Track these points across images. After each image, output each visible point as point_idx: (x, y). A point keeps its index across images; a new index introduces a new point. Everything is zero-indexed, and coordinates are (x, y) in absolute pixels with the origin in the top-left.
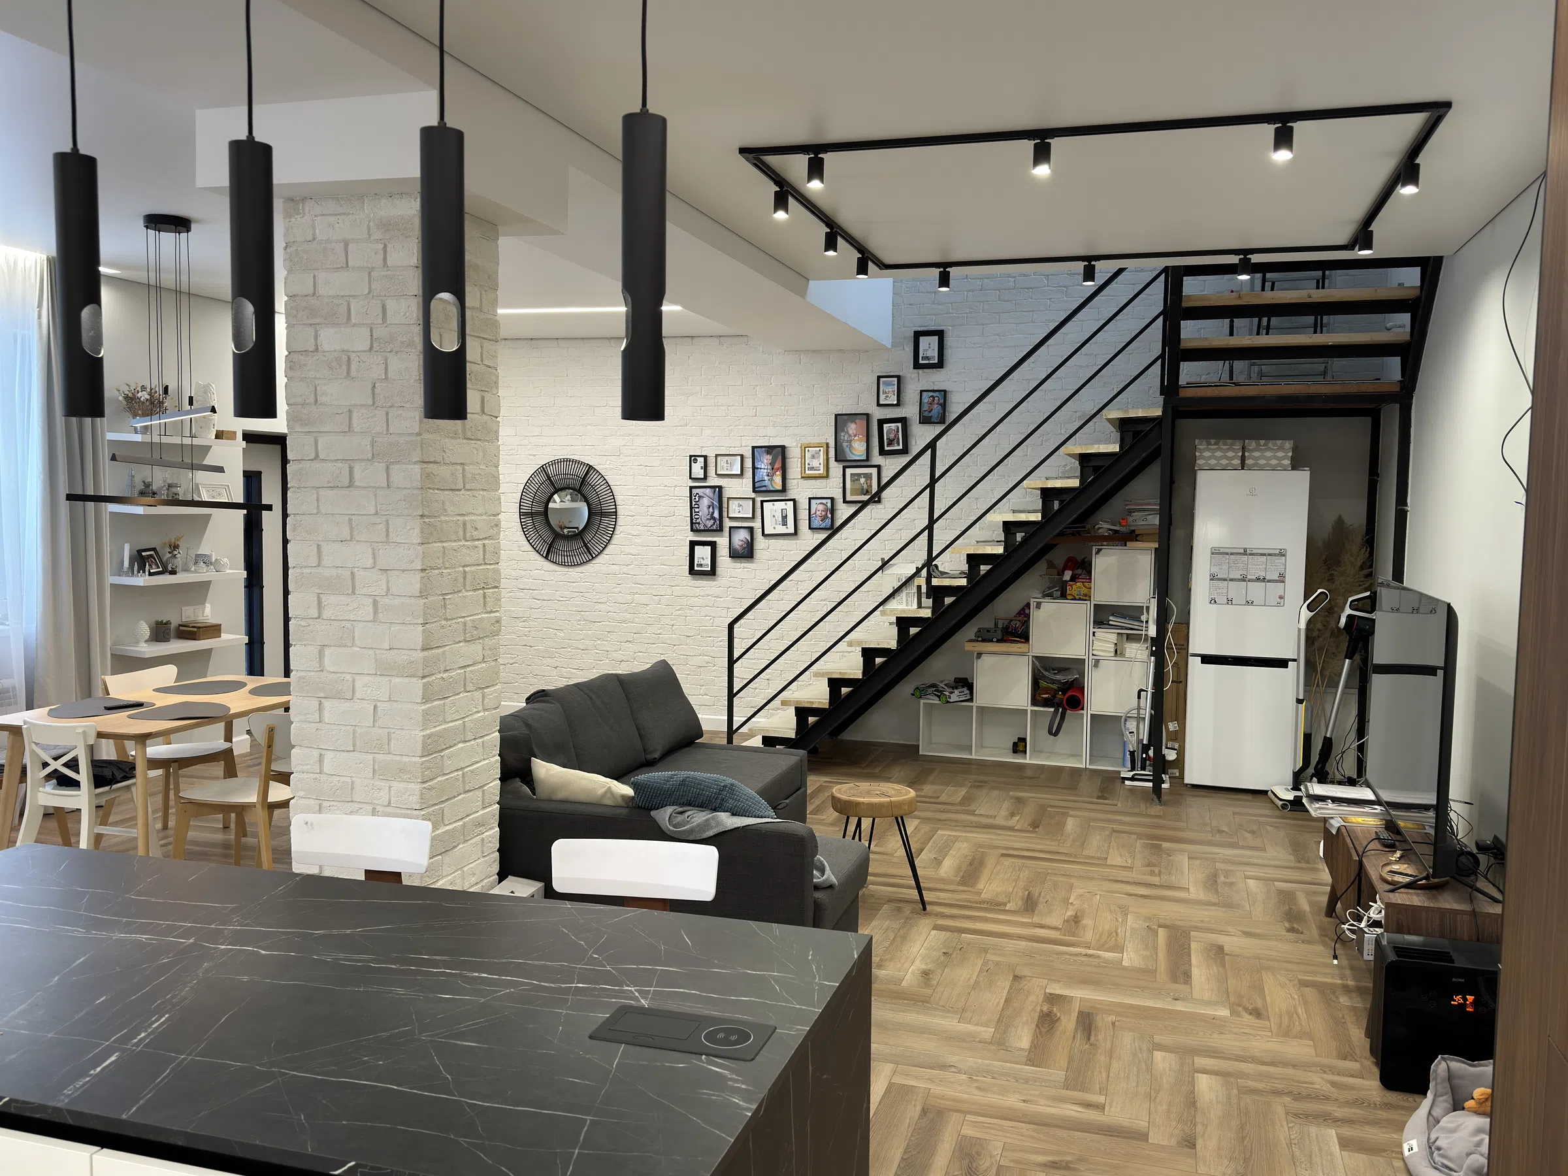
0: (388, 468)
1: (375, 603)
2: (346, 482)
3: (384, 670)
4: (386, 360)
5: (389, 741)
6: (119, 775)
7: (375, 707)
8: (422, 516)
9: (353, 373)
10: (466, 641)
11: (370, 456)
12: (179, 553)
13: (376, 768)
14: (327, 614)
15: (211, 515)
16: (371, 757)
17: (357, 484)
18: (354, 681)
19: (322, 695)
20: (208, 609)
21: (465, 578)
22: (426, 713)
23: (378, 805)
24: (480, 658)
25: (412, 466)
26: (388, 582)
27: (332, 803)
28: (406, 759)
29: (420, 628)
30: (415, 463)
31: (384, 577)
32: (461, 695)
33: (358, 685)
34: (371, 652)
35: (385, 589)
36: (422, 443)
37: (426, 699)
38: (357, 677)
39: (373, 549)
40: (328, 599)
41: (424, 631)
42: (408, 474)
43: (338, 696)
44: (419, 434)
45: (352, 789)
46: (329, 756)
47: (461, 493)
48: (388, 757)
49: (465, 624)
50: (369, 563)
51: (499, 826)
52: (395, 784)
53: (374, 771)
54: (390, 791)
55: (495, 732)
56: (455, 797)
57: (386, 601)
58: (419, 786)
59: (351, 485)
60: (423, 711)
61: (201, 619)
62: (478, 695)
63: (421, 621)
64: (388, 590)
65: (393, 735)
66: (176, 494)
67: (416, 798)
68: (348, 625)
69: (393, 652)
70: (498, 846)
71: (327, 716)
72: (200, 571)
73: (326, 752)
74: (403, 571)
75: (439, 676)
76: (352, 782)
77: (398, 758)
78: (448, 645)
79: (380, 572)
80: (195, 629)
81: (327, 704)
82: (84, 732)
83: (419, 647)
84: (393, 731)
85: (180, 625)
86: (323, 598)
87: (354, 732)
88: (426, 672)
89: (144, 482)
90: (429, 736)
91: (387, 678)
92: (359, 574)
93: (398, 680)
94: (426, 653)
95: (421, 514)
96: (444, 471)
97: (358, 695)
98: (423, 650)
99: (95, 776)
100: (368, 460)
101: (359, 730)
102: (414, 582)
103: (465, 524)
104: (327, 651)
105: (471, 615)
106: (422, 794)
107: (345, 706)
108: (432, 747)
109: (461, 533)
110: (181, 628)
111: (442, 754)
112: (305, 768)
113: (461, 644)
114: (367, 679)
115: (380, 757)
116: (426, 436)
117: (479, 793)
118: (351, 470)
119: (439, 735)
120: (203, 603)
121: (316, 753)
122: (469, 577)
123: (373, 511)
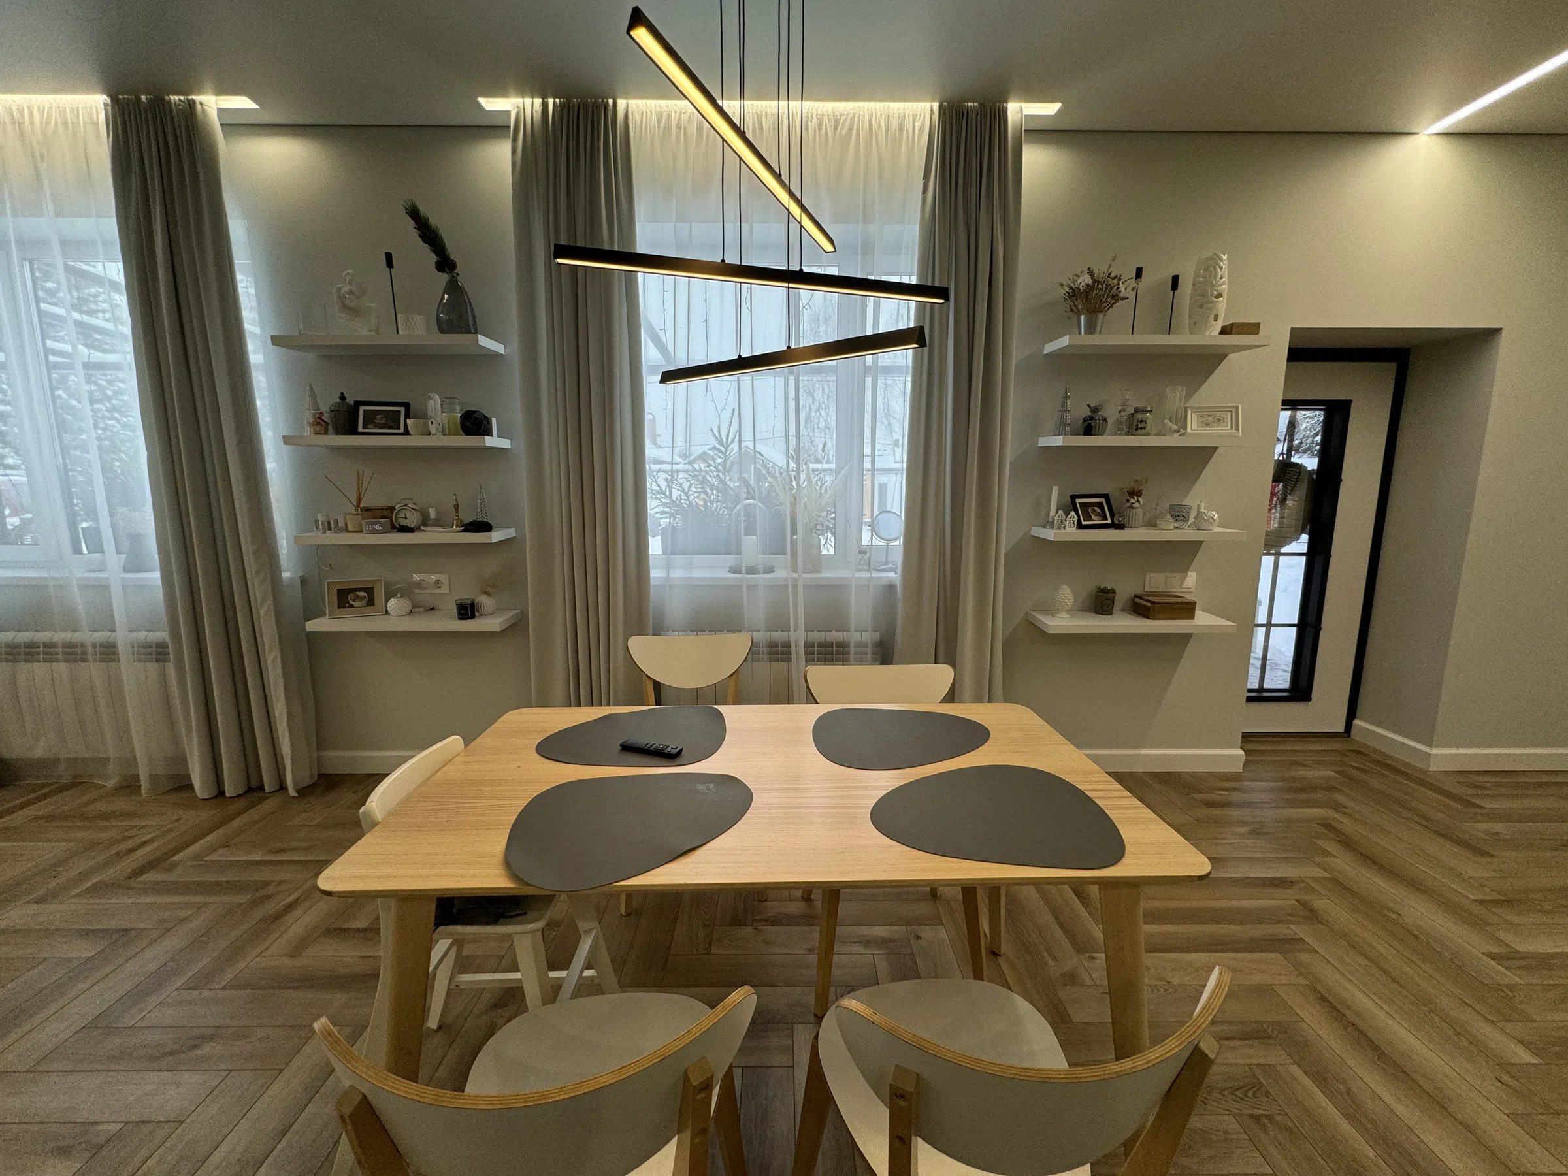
20: (1191, 579)
66: (1142, 421)
80: (1149, 605)
85: (1136, 596)
89: (1089, 406)
110: (1137, 600)
120: (1185, 570)
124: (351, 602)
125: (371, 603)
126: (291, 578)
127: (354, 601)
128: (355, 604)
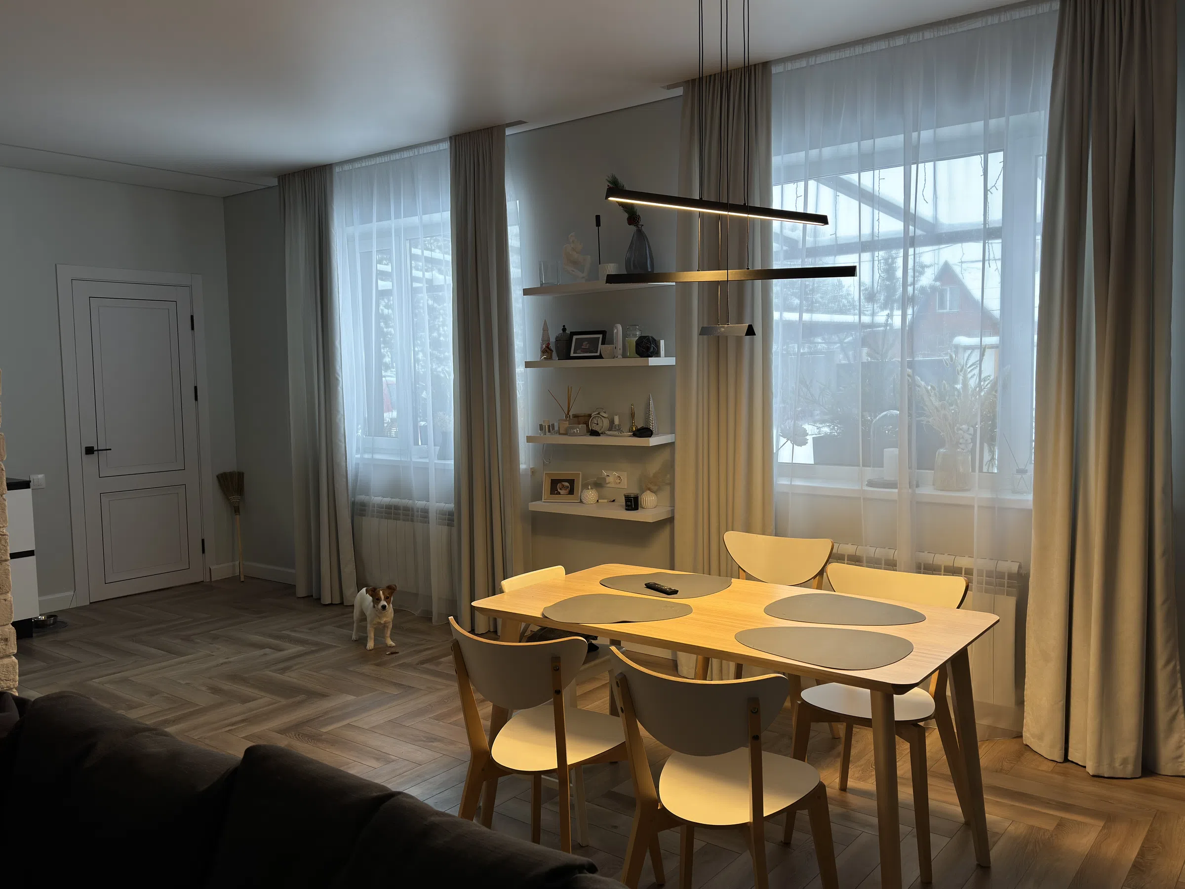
124: (559, 490)
125: (571, 492)
126: (526, 469)
127: (561, 490)
128: (562, 492)
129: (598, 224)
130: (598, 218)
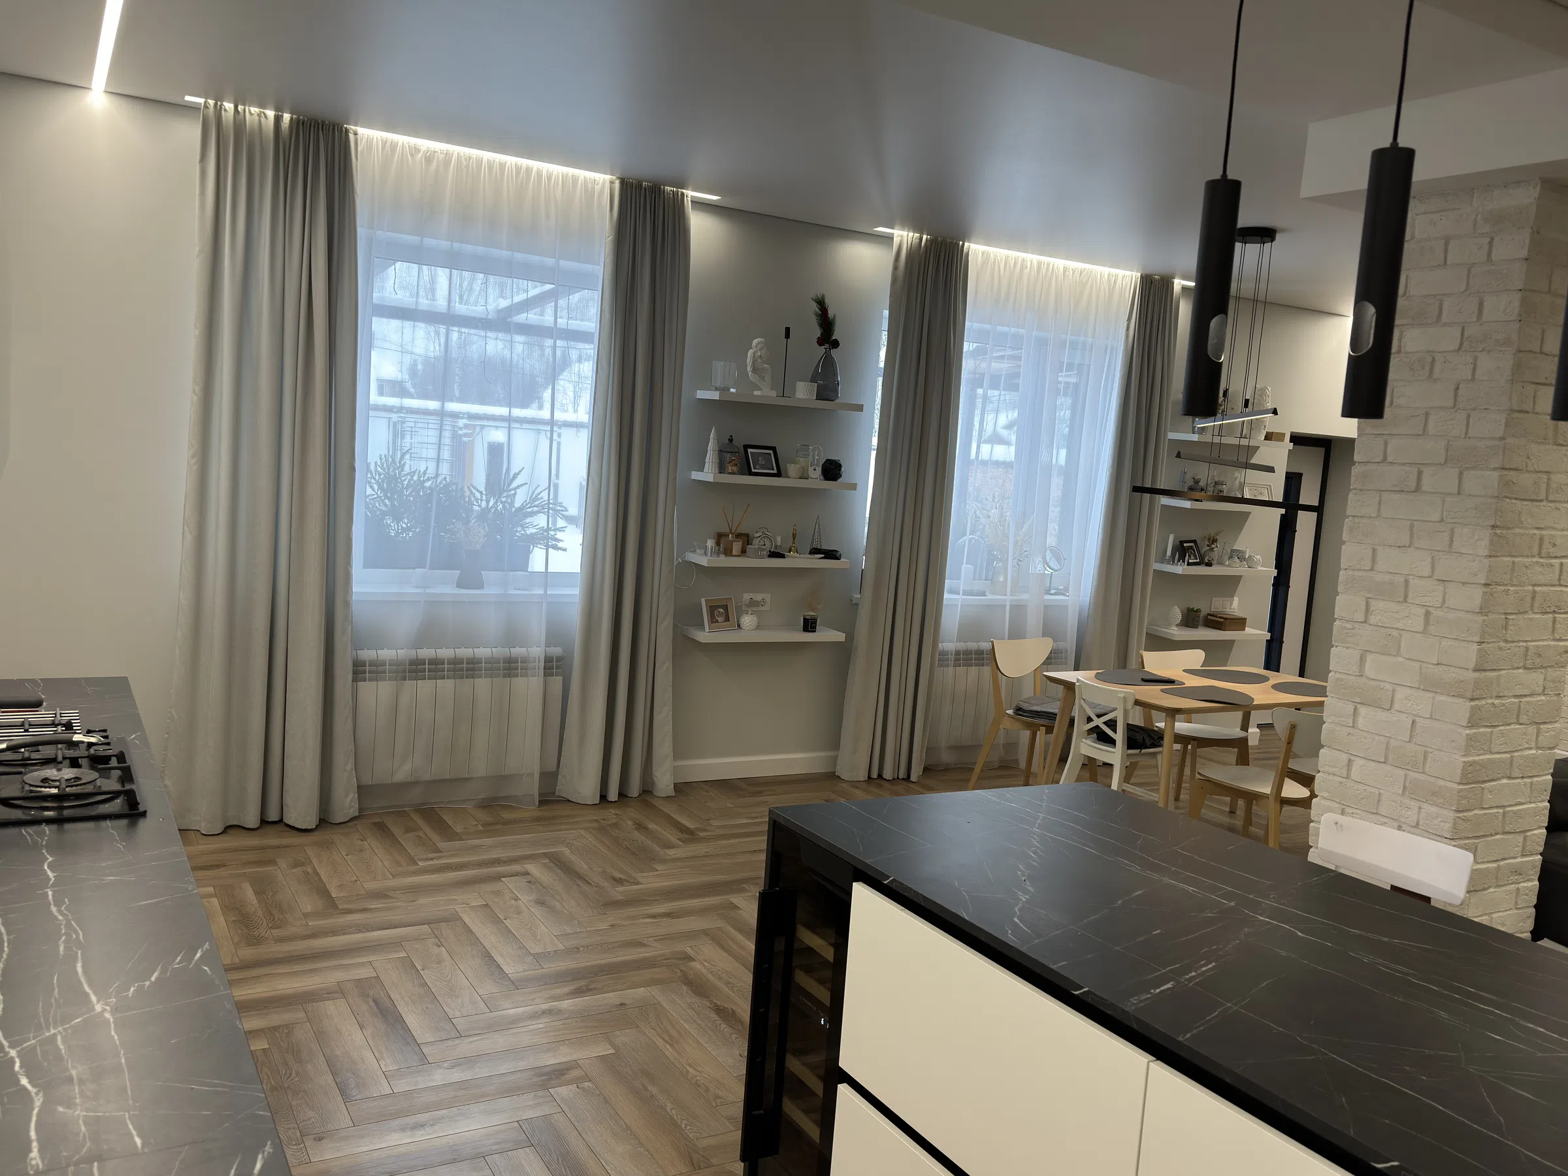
0: (1461, 474)
1: (1427, 614)
2: (1413, 484)
3: (1429, 685)
4: (1476, 359)
5: (1425, 759)
6: (1148, 742)
7: (1414, 722)
8: (1493, 527)
9: (1436, 375)
10: (1525, 668)
11: (1442, 461)
12: (1217, 546)
13: (1407, 785)
14: (1373, 619)
15: (1250, 513)
16: (1402, 772)
17: (1424, 488)
18: (1394, 691)
19: (1358, 700)
20: (1236, 602)
21: (1533, 598)
22: (1469, 738)
23: (1405, 823)
24: (1540, 690)
25: (1489, 473)
26: (1445, 594)
27: (1355, 811)
28: (1441, 783)
29: (1475, 647)
30: (1495, 469)
31: (1441, 588)
32: (1512, 726)
33: (1398, 696)
34: (1417, 665)
35: (1440, 600)
36: (1504, 448)
37: (1472, 724)
38: (1399, 689)
39: (1433, 558)
40: (1378, 605)
41: (1479, 651)
42: (1483, 481)
43: (1375, 704)
44: (1502, 438)
45: (1379, 801)
46: (1358, 763)
47: (1542, 504)
48: (1422, 777)
49: (1527, 649)
50: (1427, 571)
51: (1540, 880)
52: (1425, 806)
53: (1405, 788)
54: (1419, 812)
55: (1547, 774)
56: (1492, 835)
57: (1440, 613)
58: (1452, 815)
59: (1418, 489)
60: (1467, 735)
61: (1228, 610)
62: (1532, 729)
63: (1477, 639)
64: (1444, 601)
65: (1430, 755)
66: (1221, 491)
67: (1448, 826)
68: (1395, 633)
69: (1440, 668)
70: (1535, 902)
71: (1361, 721)
72: (1234, 566)
73: (1356, 758)
74: (1464, 583)
75: (1490, 701)
76: (1380, 794)
77: (1433, 780)
78: (1505, 669)
79: (1437, 583)
80: (1222, 620)
81: (1363, 710)
82: (1124, 697)
83: (1472, 665)
84: (1430, 750)
85: (1209, 614)
86: (1372, 602)
87: (1388, 744)
88: (1477, 694)
89: (1194, 478)
90: (1471, 764)
91: (1433, 694)
92: (1413, 582)
93: (1444, 698)
94: (1477, 675)
95: (1493, 524)
96: (1526, 479)
97: (1397, 706)
98: (1475, 670)
99: (1128, 738)
100: (1440, 464)
101: (1393, 743)
102: (1476, 596)
103: (1541, 539)
104: (1370, 658)
105: (1538, 641)
106: (1455, 824)
107: (1382, 715)
108: (1473, 776)
109: (1536, 550)
110: (1209, 617)
111: (1483, 786)
112: (1332, 770)
113: (1520, 671)
114: (1409, 691)
115: (1411, 773)
116: (1511, 441)
117: (1520, 838)
118: (1420, 473)
119: (1483, 765)
120: (1232, 596)
121: (1345, 757)
122: (1538, 598)
123: (1437, 517)
124: (717, 618)
125: (727, 619)
128: (720, 619)
129: (787, 336)
130: (788, 330)
